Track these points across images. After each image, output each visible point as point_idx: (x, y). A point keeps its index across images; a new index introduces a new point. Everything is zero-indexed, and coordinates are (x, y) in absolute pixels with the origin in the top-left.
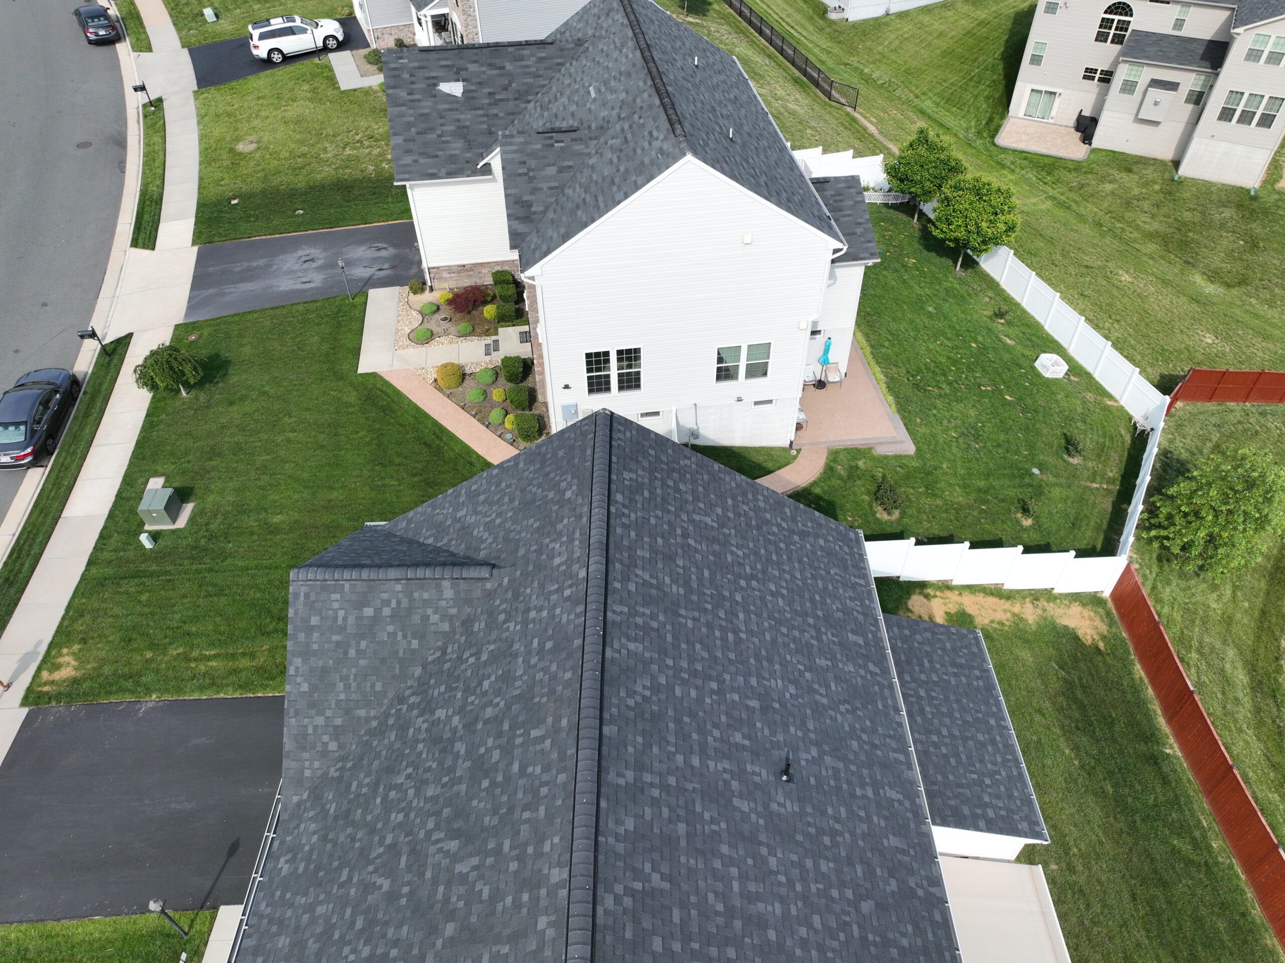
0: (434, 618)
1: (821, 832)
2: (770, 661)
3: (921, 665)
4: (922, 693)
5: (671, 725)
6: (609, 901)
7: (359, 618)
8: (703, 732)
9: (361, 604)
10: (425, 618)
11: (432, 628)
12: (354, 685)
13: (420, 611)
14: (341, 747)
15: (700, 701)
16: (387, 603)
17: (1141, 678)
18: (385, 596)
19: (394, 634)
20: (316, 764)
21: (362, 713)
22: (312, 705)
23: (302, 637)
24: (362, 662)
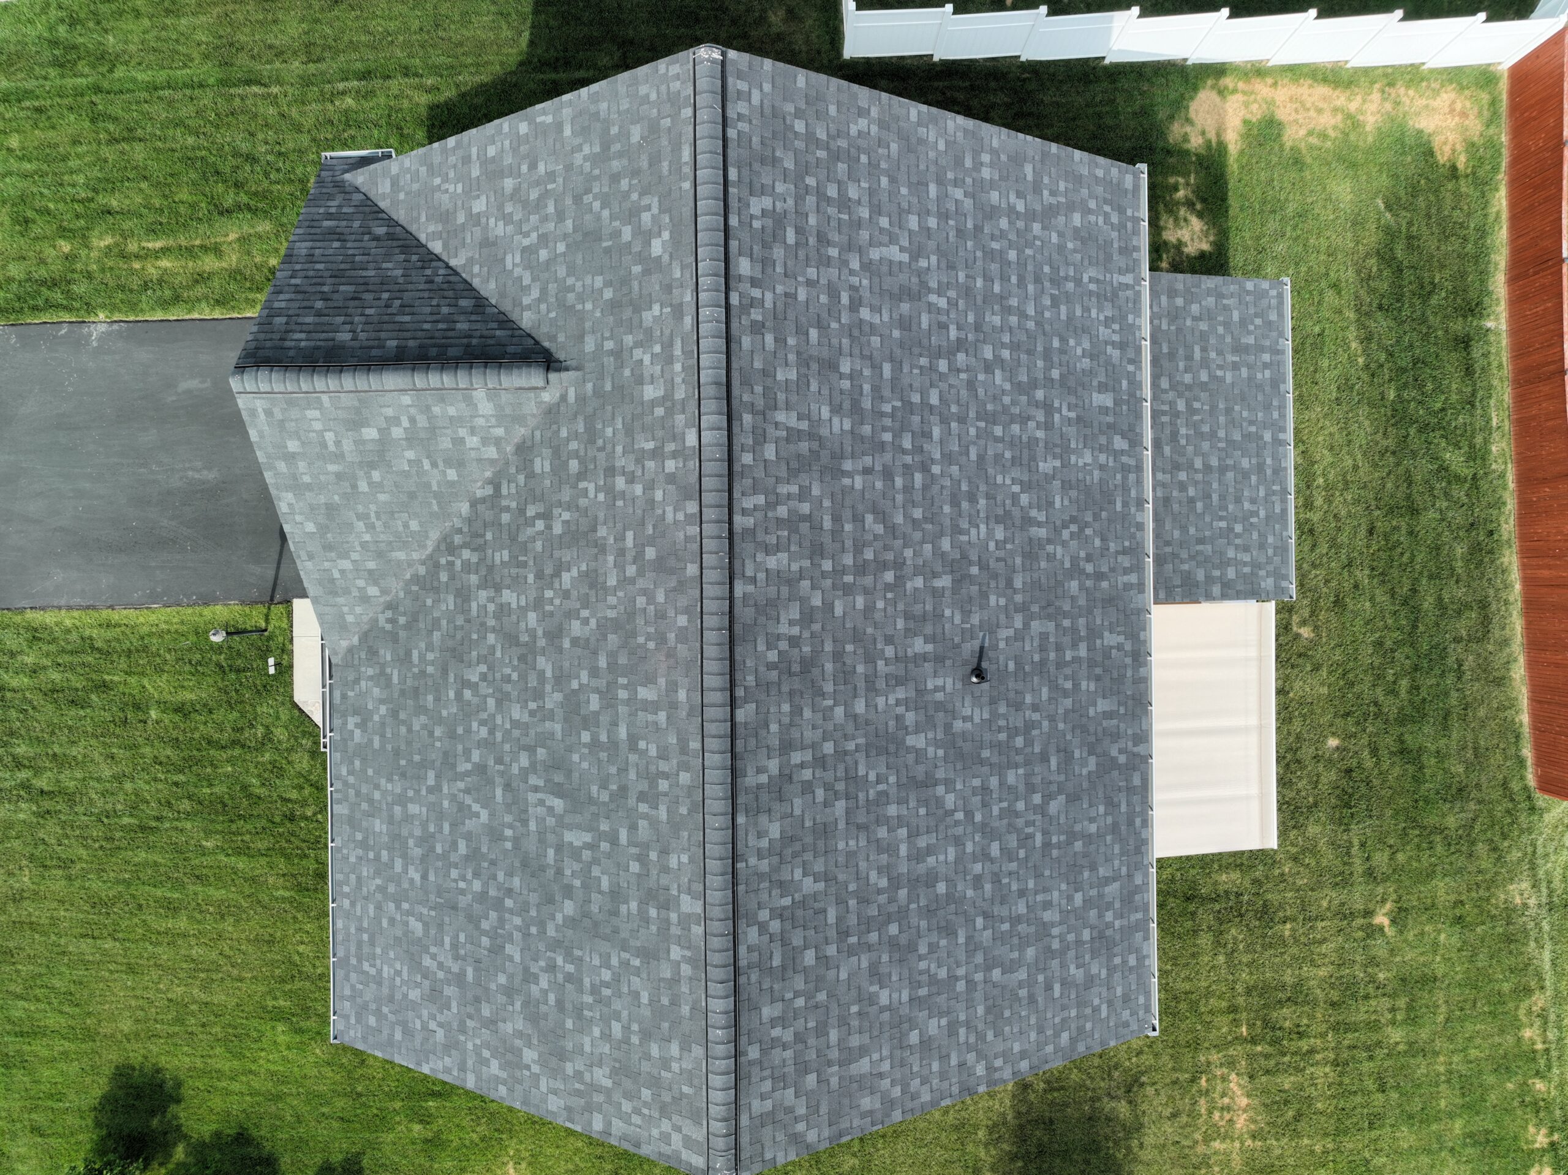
0: (473, 441)
1: (1013, 732)
2: (972, 498)
3: (1189, 358)
4: (1181, 406)
5: (829, 667)
6: (751, 935)
7: (359, 442)
8: (870, 660)
9: (356, 423)
10: (459, 442)
11: (473, 454)
12: (378, 524)
13: (448, 431)
14: (384, 592)
15: (869, 609)
16: (396, 421)
17: (1498, 214)
18: (389, 412)
19: (418, 462)
20: (358, 610)
21: (401, 555)
22: (328, 547)
23: (282, 466)
24: (382, 497)
